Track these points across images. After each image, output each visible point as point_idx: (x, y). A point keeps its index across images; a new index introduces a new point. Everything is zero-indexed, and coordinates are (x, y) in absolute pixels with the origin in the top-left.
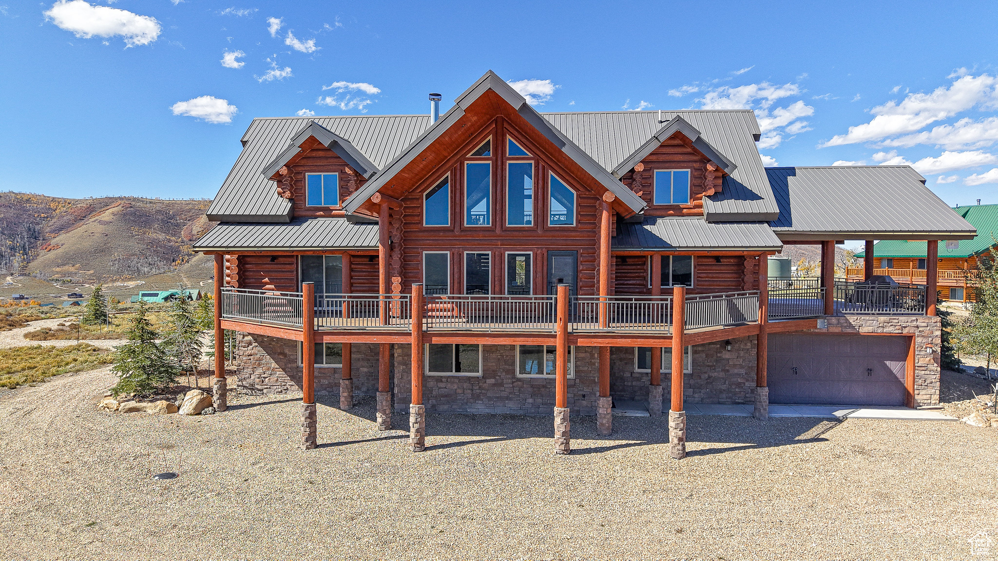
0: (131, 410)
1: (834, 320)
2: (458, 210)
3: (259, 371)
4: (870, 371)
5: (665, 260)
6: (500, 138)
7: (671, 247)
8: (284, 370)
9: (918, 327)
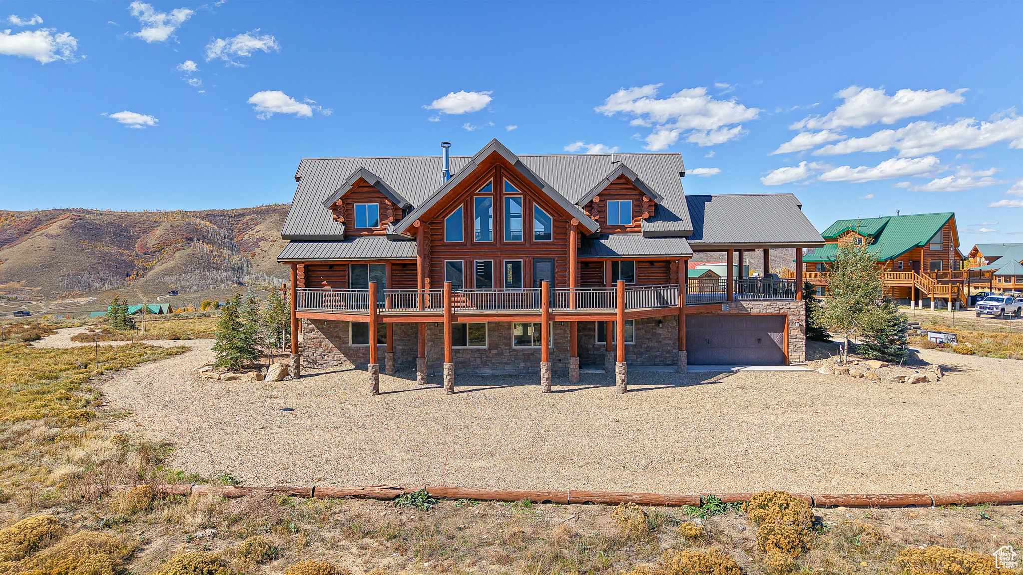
0: (230, 379)
1: (733, 305)
2: (469, 230)
3: (320, 350)
4: (759, 340)
5: (615, 264)
6: (498, 179)
7: (618, 255)
8: (339, 349)
9: (789, 308)
